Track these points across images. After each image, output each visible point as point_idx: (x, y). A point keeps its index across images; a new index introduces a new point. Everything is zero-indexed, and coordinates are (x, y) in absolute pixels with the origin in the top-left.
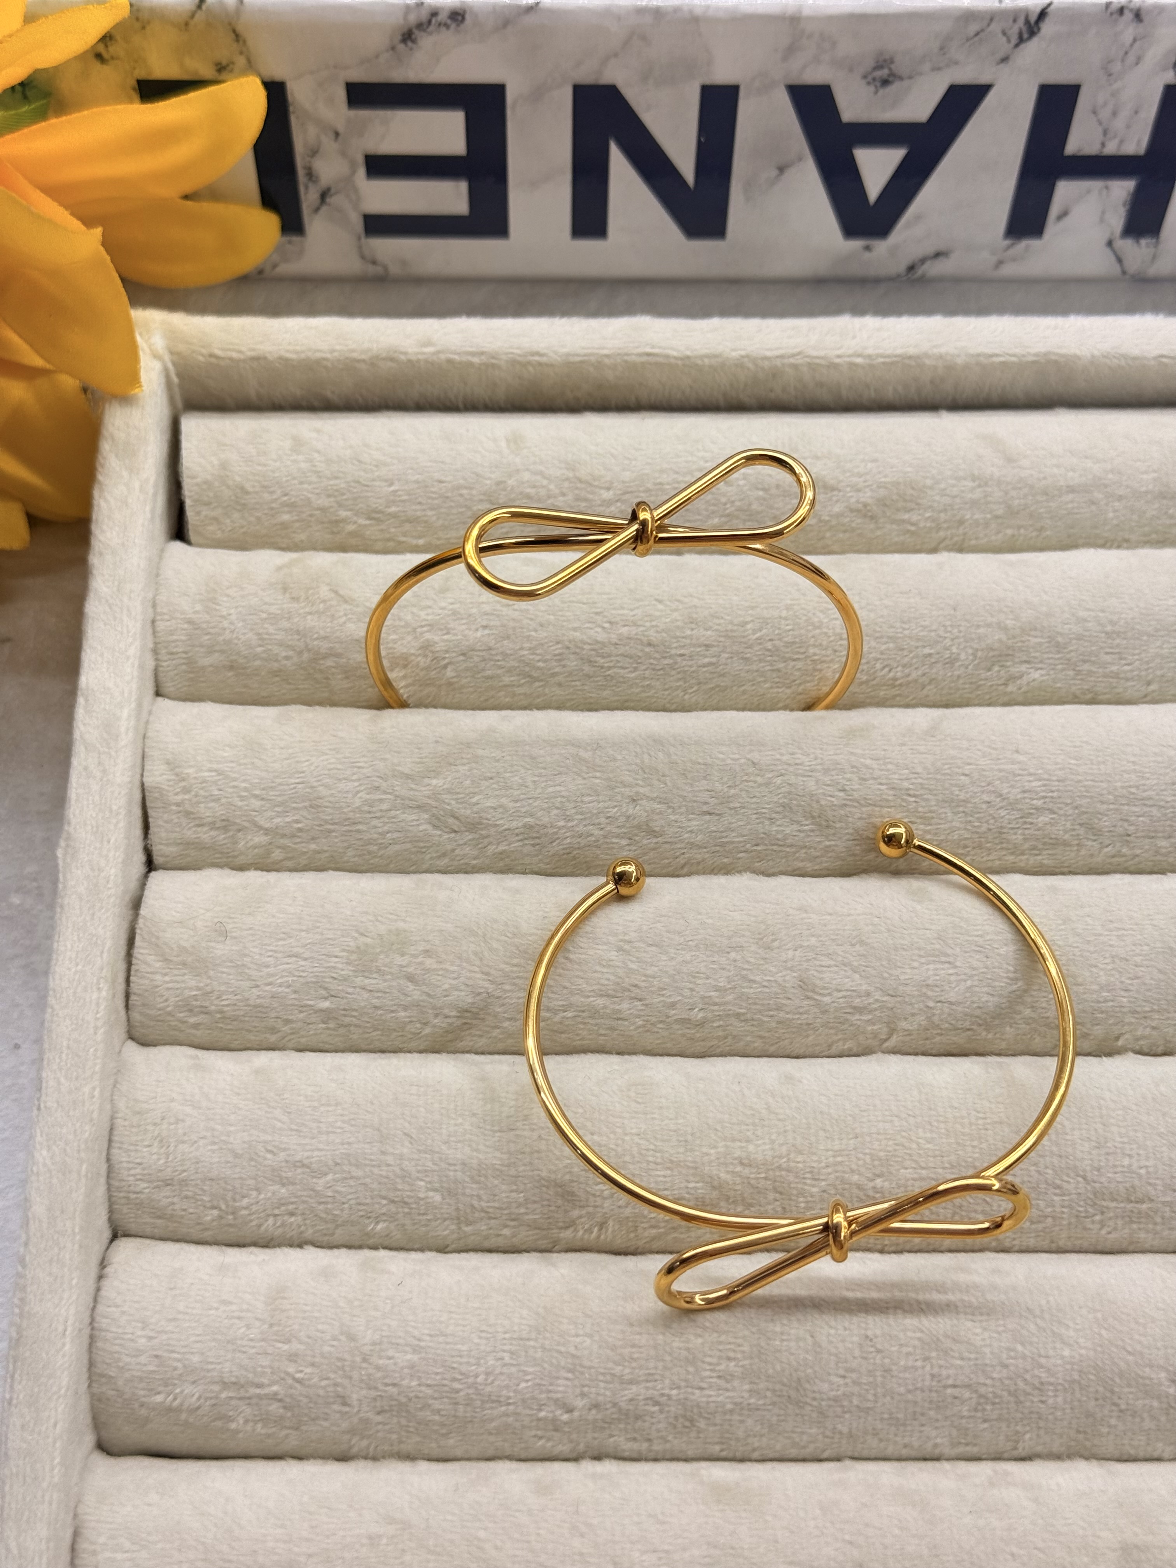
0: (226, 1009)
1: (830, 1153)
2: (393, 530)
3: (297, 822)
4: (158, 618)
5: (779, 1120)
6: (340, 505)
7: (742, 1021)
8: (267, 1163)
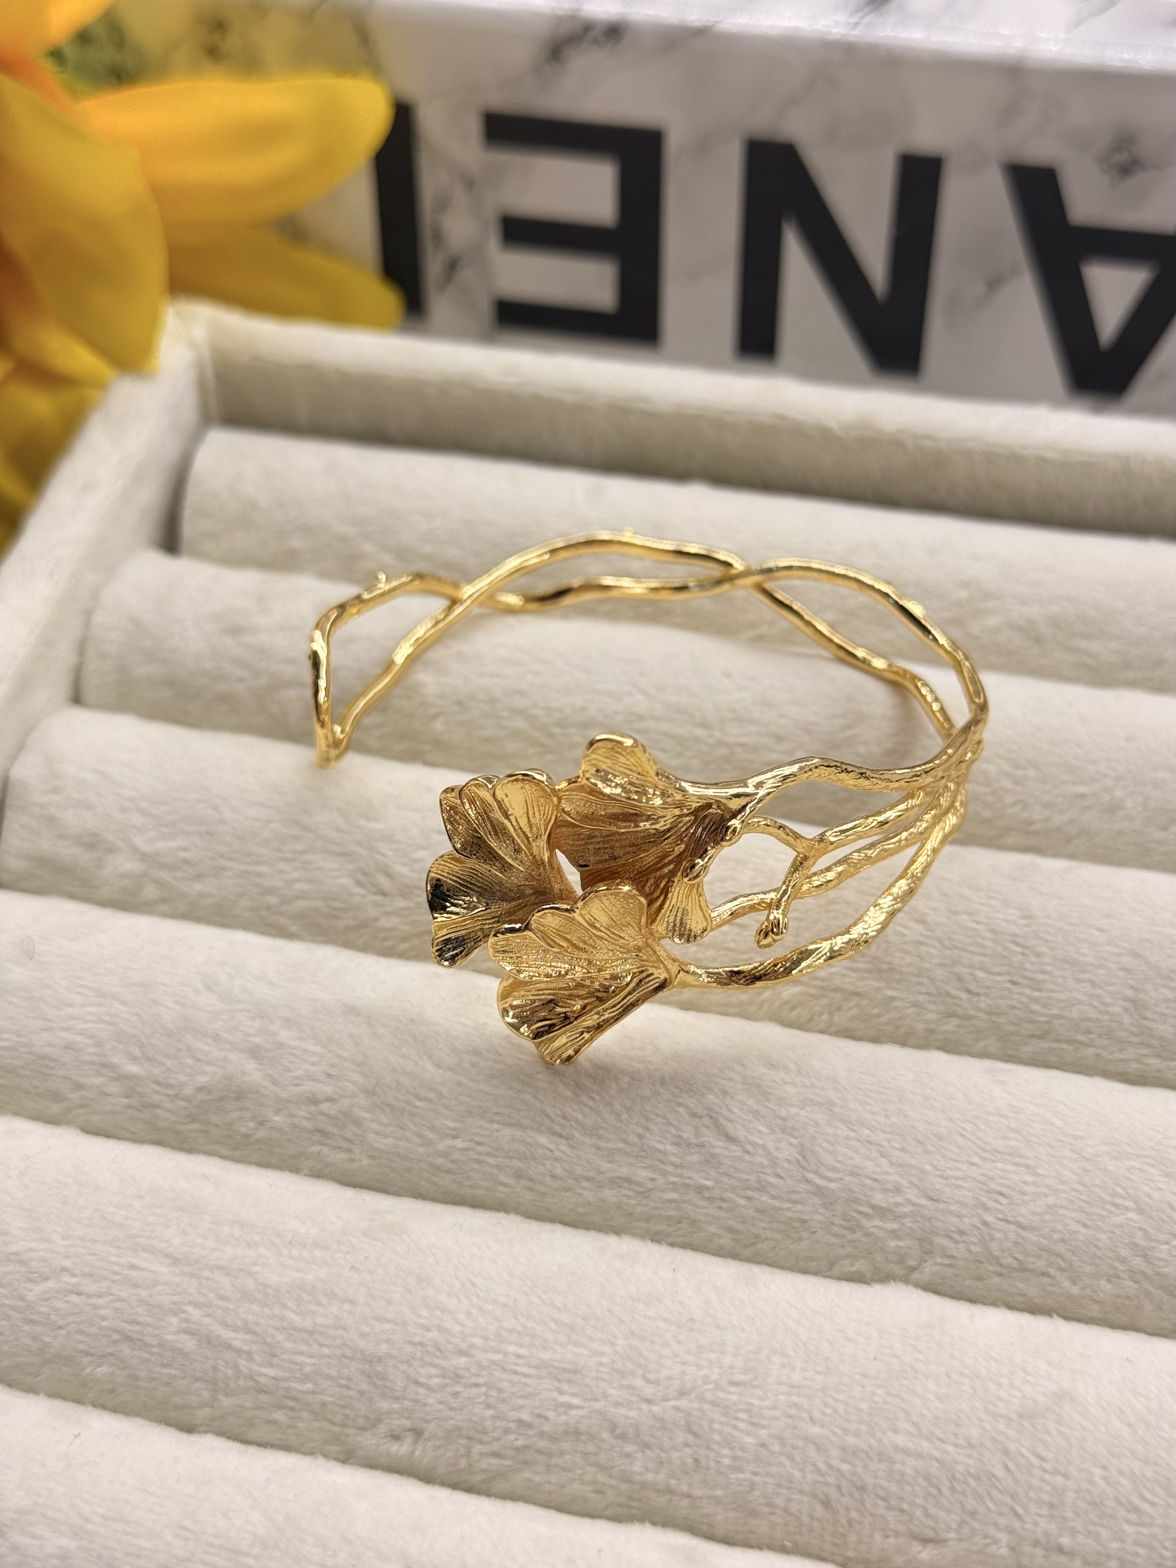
1: (785, 1389)
5: (718, 1327)
7: (707, 1199)
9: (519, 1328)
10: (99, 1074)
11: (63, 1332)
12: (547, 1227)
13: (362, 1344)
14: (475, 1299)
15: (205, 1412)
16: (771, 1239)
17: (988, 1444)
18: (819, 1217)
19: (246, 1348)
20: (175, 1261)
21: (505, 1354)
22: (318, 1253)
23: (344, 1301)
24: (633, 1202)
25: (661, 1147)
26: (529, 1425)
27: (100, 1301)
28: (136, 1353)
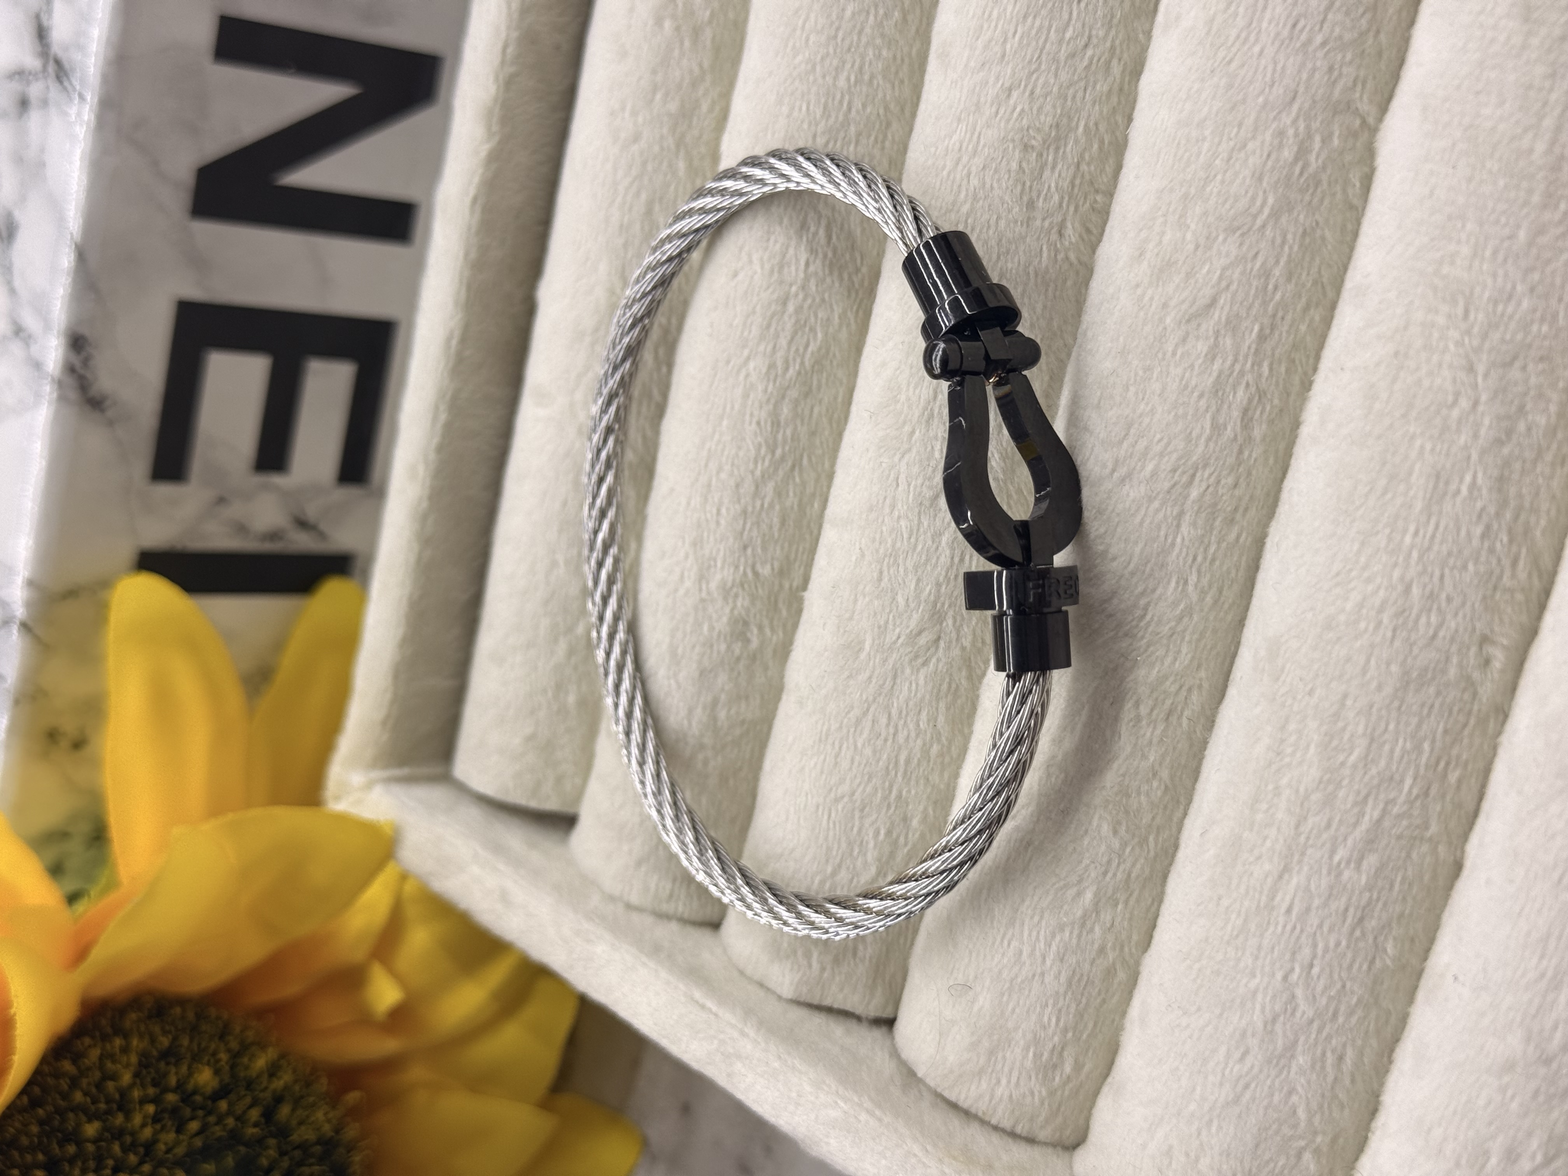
0: (1062, 1024)
1: (1476, 263)
3: (877, 833)
5: (1406, 328)
7: (1272, 330)
8: (1256, 1070)
9: (1387, 531)
10: (1092, 930)
11: (1348, 985)
12: (1285, 495)
13: (1388, 690)
14: (1354, 574)
15: (1441, 849)
16: (1320, 269)
18: (1302, 217)
19: (1381, 806)
20: (1286, 869)
21: (1412, 546)
22: (1292, 727)
23: (1343, 705)
24: (1268, 408)
26: (1488, 527)
27: (1321, 946)
28: (1376, 914)
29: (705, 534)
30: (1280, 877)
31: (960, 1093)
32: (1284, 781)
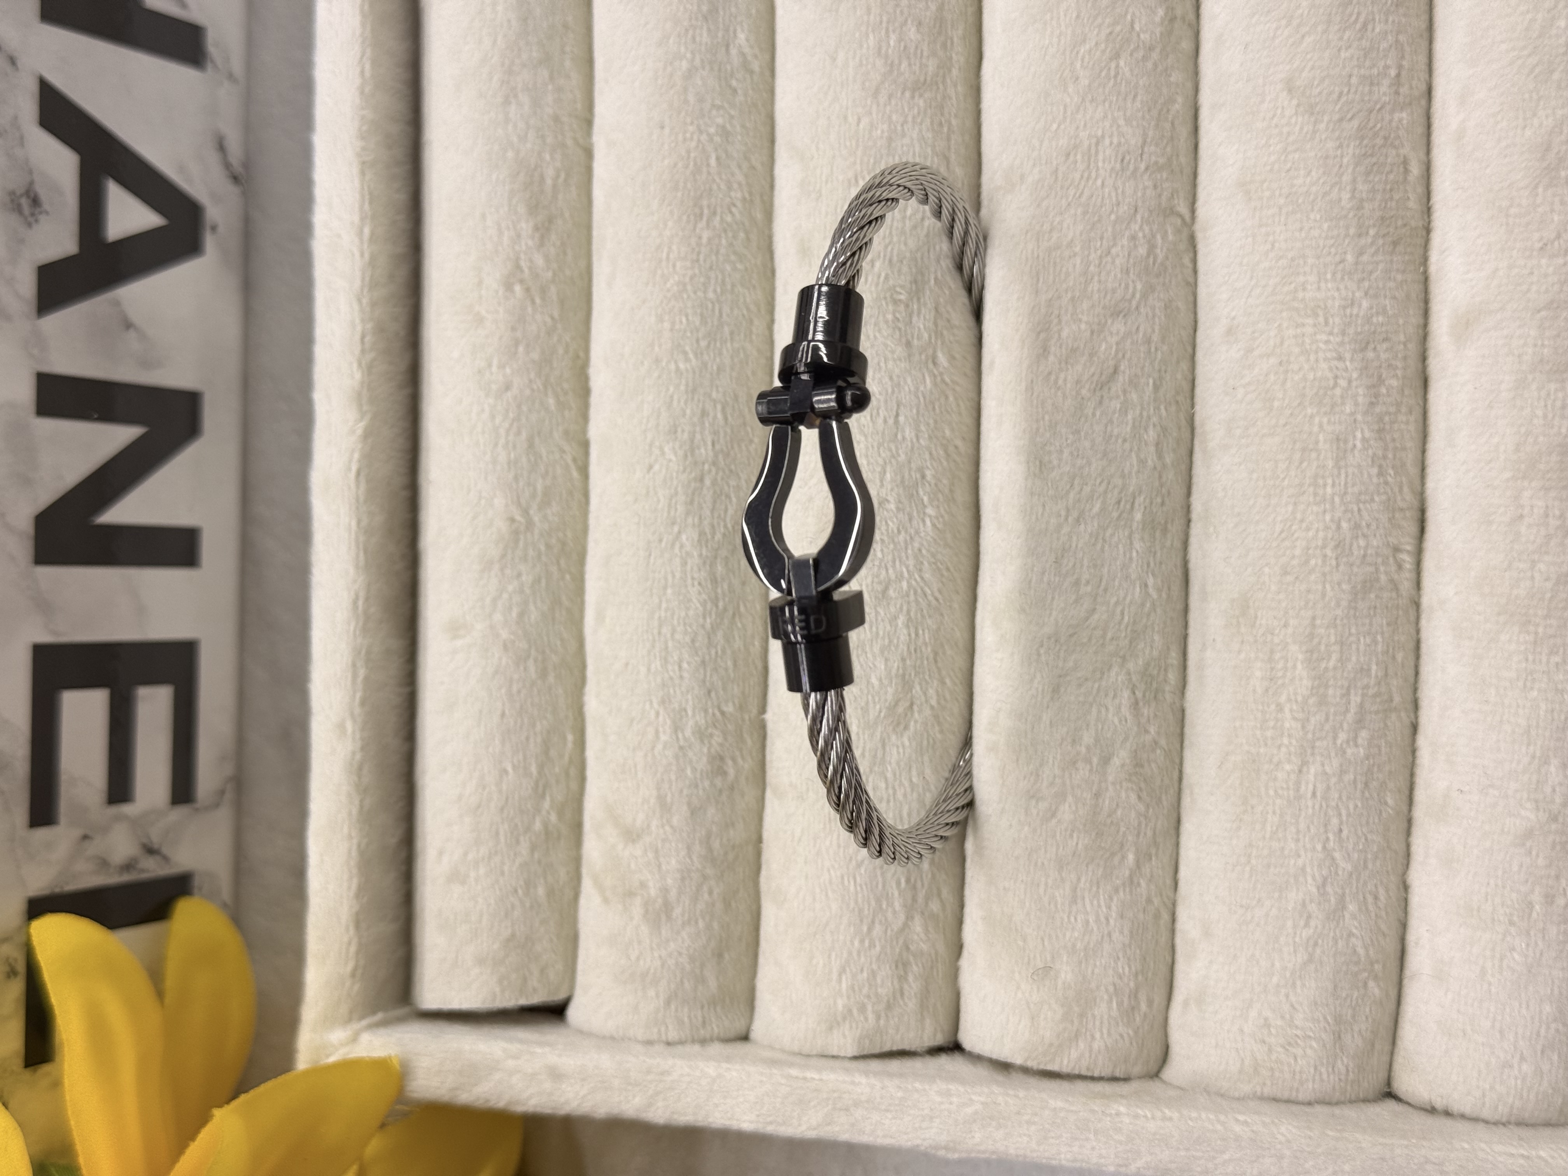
0: (1133, 969)
1: (1322, 284)
2: (557, 770)
4: (664, 1038)
5: (1282, 343)
6: (528, 829)
8: (1320, 927)
9: (1311, 489)
10: (1138, 885)
11: (1369, 837)
13: (1344, 603)
14: (1294, 527)
17: (1337, 134)
19: (1360, 692)
20: (1305, 763)
21: (1334, 495)
22: (1277, 656)
23: (1313, 626)
24: (1171, 439)
25: (1130, 422)
26: (1380, 467)
27: (1344, 812)
28: (1375, 776)
29: (672, 691)
30: (1300, 771)
31: (1062, 1061)
32: (1283, 698)
